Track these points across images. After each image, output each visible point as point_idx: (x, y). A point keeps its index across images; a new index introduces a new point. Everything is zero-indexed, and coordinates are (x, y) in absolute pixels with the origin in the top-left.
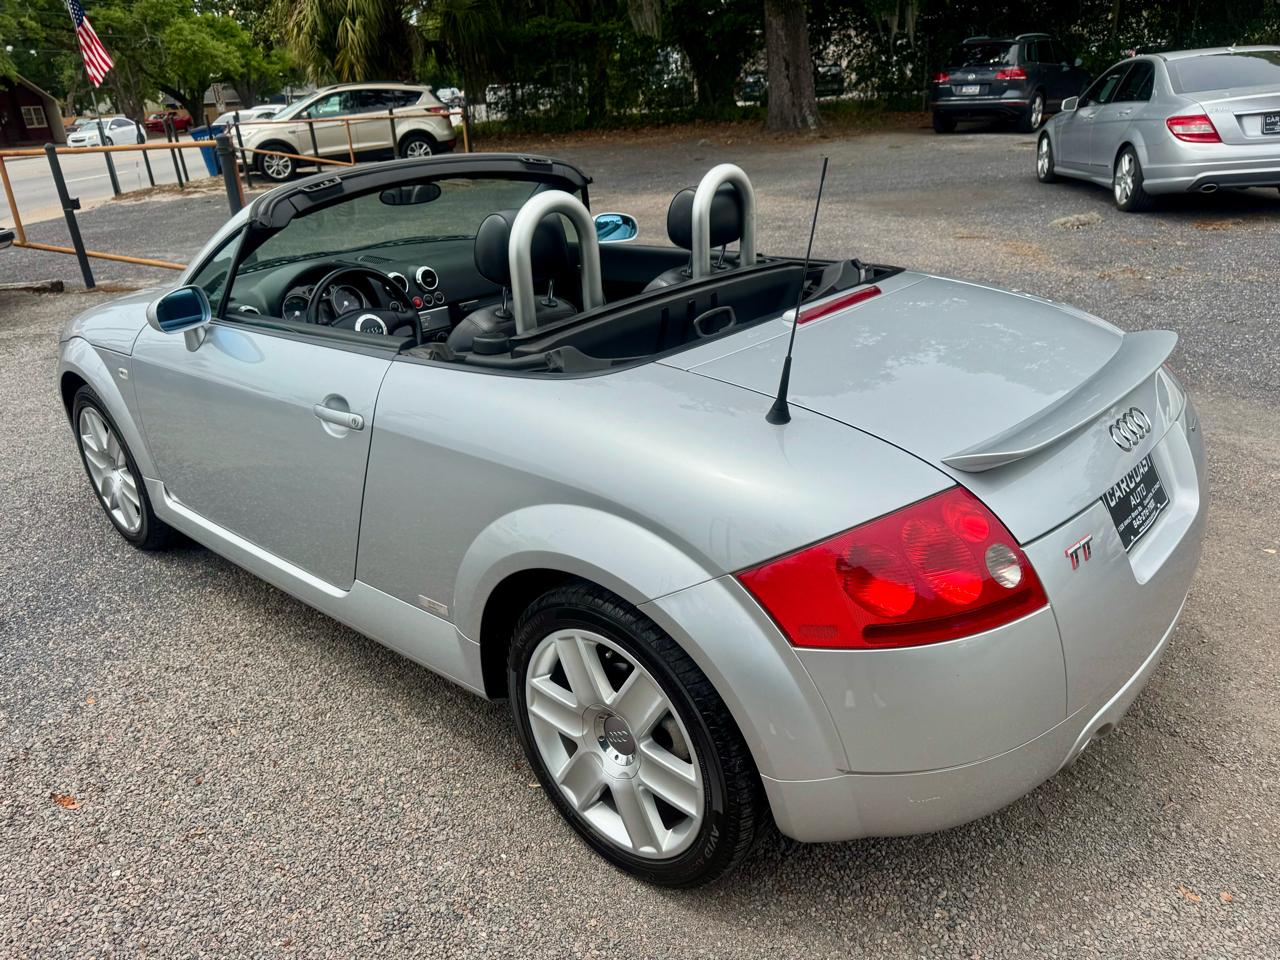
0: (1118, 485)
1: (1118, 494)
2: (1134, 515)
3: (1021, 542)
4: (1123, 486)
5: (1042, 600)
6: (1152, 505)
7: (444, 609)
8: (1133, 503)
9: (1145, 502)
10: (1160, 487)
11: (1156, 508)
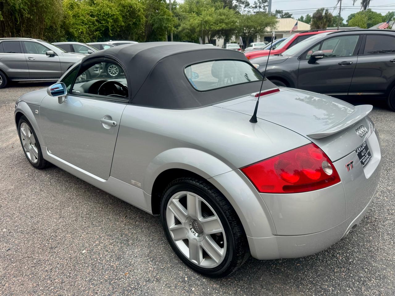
0: (358, 148)
1: (358, 151)
2: (363, 158)
3: (332, 161)
4: (359, 149)
5: (339, 180)
6: (367, 156)
7: (140, 184)
8: (362, 155)
9: (366, 155)
10: (369, 151)
11: (368, 157)
